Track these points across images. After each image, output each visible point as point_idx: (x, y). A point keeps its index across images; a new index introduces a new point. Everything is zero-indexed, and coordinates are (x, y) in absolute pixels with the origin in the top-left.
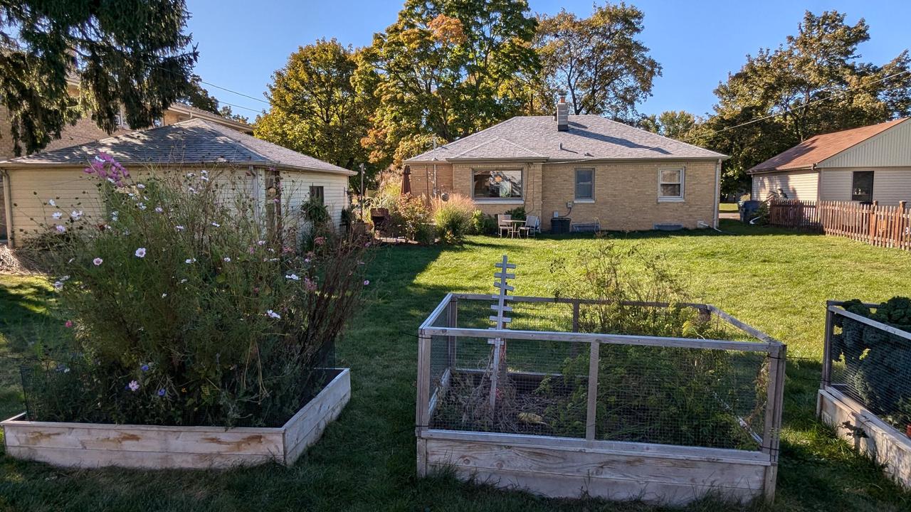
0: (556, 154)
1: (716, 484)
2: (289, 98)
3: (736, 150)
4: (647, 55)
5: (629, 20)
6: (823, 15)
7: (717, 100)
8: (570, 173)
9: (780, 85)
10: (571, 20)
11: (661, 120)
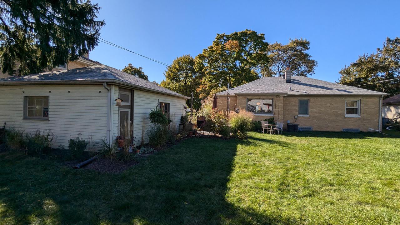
0: (288, 92)
2: (172, 74)
4: (310, 58)
5: (304, 44)
6: (395, 39)
8: (296, 102)
10: (280, 45)
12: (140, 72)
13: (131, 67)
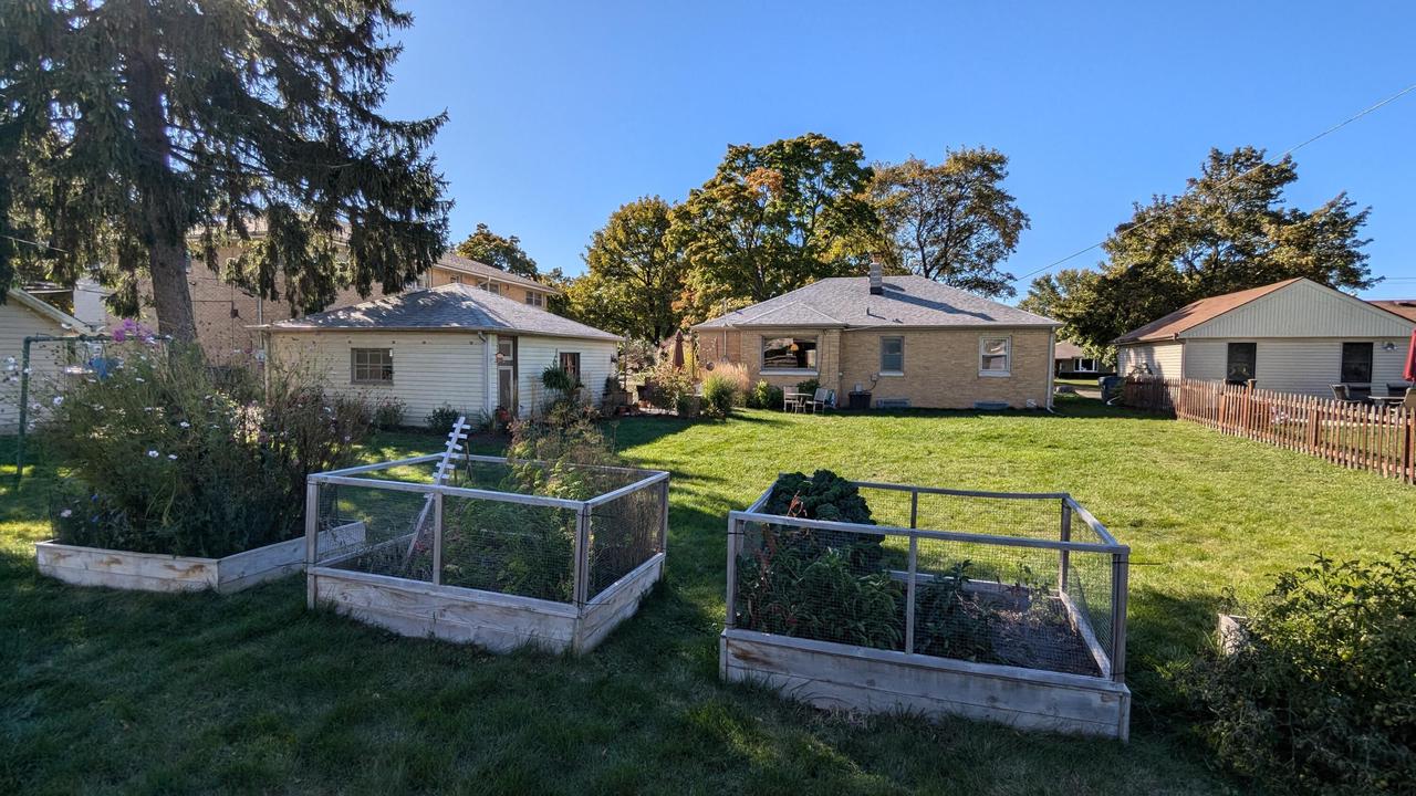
0: (860, 319)
1: (535, 633)
2: (605, 260)
3: (1121, 315)
4: (1013, 205)
5: (989, 165)
6: (1234, 151)
7: (1106, 258)
8: (875, 342)
9: (1175, 238)
10: (921, 167)
11: (1058, 279)
12: (514, 250)
13: (487, 237)
